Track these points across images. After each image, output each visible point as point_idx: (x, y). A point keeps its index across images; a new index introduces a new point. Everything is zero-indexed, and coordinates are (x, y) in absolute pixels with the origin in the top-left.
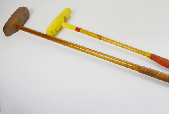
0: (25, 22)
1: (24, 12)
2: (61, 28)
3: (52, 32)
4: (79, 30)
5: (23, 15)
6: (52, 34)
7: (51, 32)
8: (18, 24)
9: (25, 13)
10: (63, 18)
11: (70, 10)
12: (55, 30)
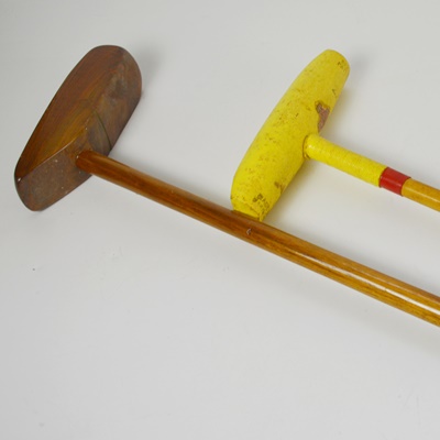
0: (121, 125)
1: (114, 80)
2: (305, 166)
3: (260, 196)
4: (402, 183)
5: (113, 95)
6: (259, 210)
7: (255, 200)
8: (88, 147)
9: (118, 83)
10: (314, 112)
11: (342, 63)
12: (277, 184)
